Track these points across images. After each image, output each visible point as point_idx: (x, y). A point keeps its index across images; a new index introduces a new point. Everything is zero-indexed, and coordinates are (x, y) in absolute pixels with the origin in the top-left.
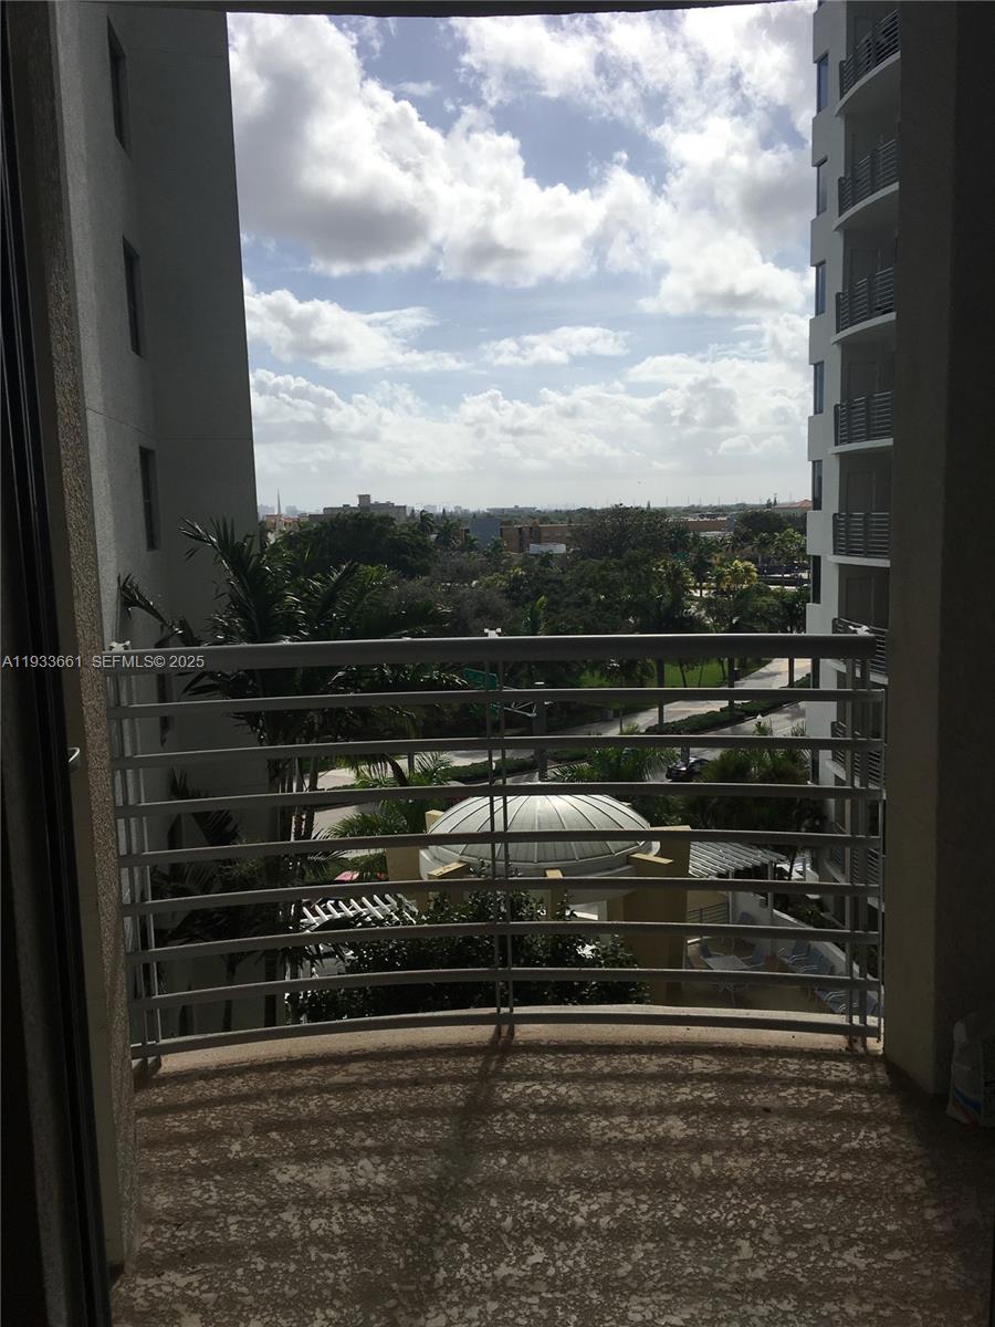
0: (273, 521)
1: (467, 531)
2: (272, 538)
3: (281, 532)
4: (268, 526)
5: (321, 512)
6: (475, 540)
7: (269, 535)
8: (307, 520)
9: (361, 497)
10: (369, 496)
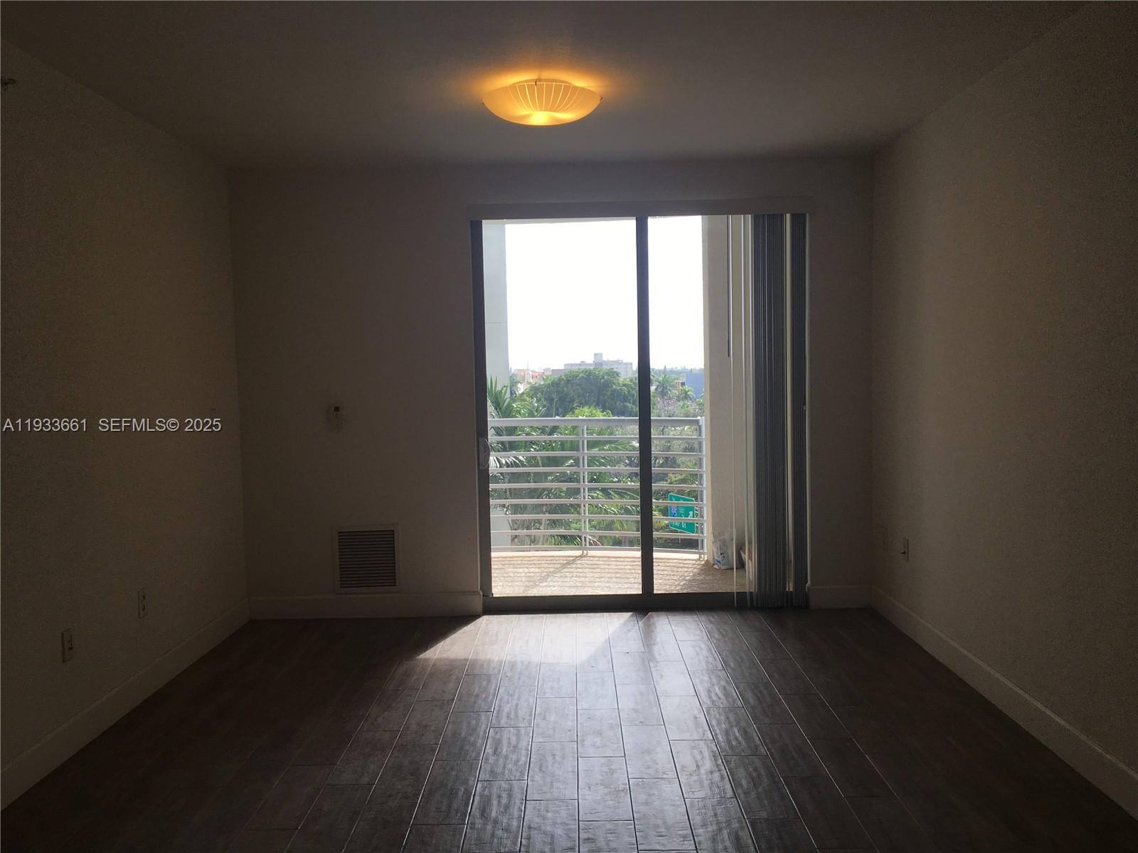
0: (522, 374)
1: (683, 384)
2: (521, 388)
3: (528, 383)
4: (518, 378)
5: (562, 367)
6: (689, 391)
7: (519, 385)
8: (550, 373)
9: (596, 355)
10: (602, 354)
